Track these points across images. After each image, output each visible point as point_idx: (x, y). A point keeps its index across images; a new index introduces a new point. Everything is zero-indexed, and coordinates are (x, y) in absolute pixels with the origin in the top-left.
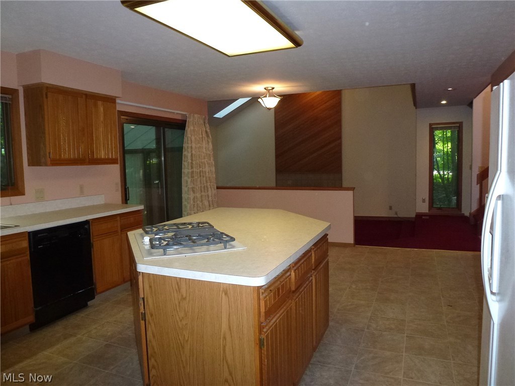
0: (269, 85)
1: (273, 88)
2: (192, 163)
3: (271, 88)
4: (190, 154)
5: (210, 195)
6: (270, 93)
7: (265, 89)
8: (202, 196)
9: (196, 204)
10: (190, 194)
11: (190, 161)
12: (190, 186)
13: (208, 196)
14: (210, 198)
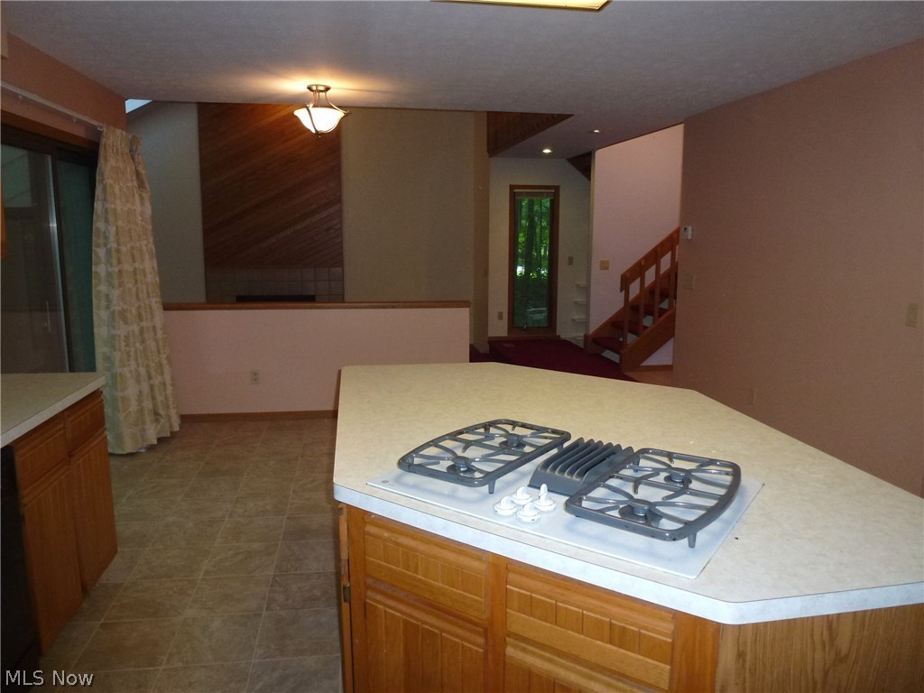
0: (321, 80)
1: (327, 89)
2: (118, 251)
3: (322, 88)
4: (114, 228)
5: (159, 325)
6: (319, 98)
7: (309, 88)
8: (142, 331)
9: (133, 350)
10: (119, 329)
11: (114, 245)
12: (118, 308)
13: (154, 328)
14: (160, 333)
